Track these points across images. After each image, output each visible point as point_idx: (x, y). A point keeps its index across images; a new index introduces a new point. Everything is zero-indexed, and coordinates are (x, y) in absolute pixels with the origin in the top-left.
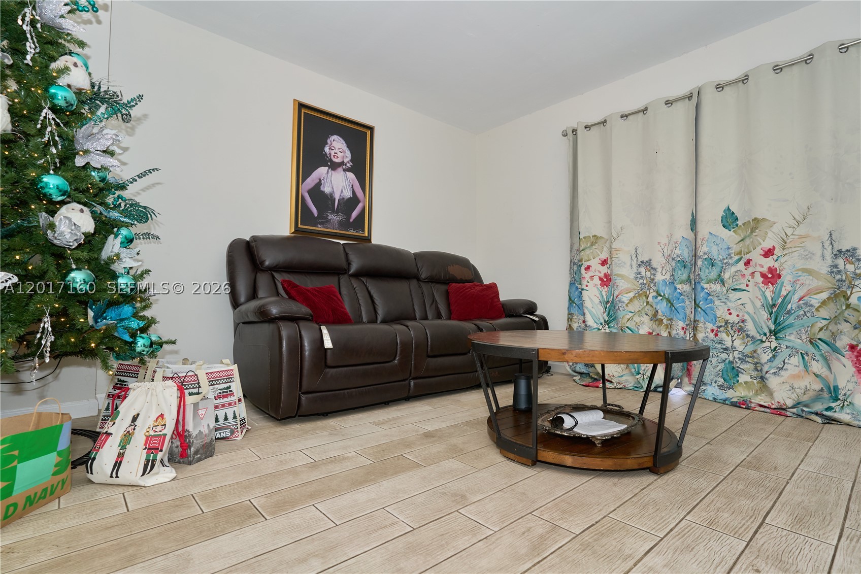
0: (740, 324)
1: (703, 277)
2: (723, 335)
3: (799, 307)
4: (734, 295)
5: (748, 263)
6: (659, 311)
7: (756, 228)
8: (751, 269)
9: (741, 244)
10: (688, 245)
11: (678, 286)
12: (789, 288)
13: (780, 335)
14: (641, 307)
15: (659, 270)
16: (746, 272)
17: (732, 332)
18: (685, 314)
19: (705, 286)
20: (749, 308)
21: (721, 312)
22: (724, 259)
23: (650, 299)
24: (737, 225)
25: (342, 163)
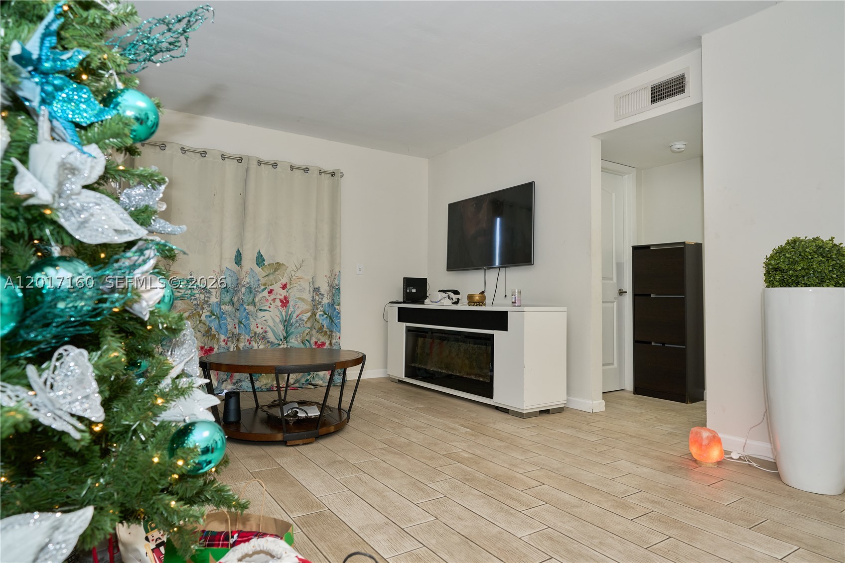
0: (263, 334)
1: (246, 301)
2: (253, 343)
3: (297, 321)
4: (261, 314)
5: (271, 292)
6: (213, 328)
7: (278, 269)
8: (273, 297)
9: (266, 278)
10: (232, 274)
11: (223, 307)
12: (292, 310)
13: (288, 340)
14: (195, 325)
15: (213, 294)
16: (269, 298)
17: (258, 340)
18: (227, 329)
19: (247, 307)
20: (270, 323)
21: (253, 327)
22: (256, 288)
23: (203, 318)
24: (264, 264)
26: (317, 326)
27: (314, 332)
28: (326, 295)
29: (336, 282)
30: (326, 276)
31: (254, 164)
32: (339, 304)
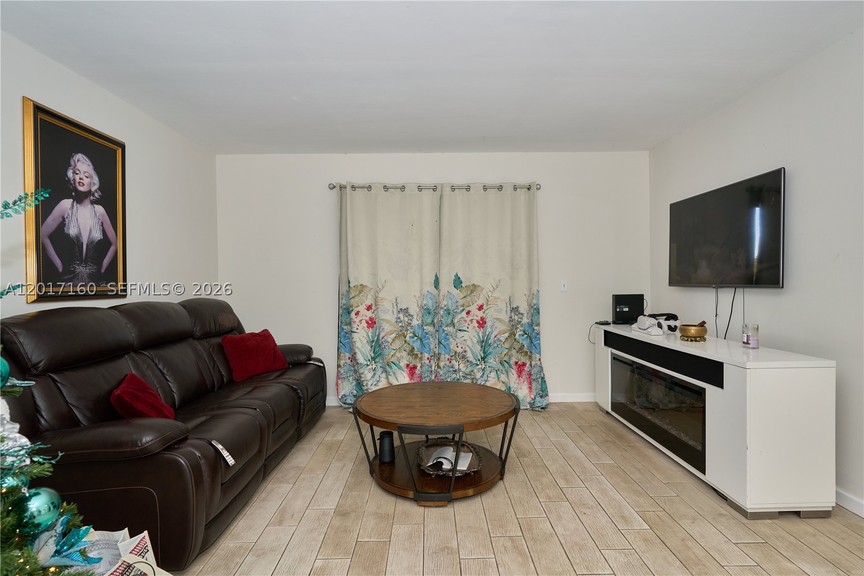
0: (463, 353)
1: (444, 323)
2: (454, 362)
3: (495, 342)
4: (460, 334)
5: (468, 313)
6: (415, 348)
7: (474, 291)
8: (470, 317)
9: (464, 299)
10: (432, 298)
11: (425, 328)
12: (490, 330)
13: (486, 360)
14: (401, 345)
15: (415, 316)
16: (467, 319)
17: (458, 359)
18: (430, 348)
19: (445, 329)
20: (469, 343)
21: (453, 346)
22: (454, 309)
23: (407, 338)
24: (462, 286)
25: (89, 193)
26: (517, 346)
27: (514, 352)
28: (525, 315)
29: (535, 301)
30: (525, 295)
31: (447, 190)
32: (538, 325)
